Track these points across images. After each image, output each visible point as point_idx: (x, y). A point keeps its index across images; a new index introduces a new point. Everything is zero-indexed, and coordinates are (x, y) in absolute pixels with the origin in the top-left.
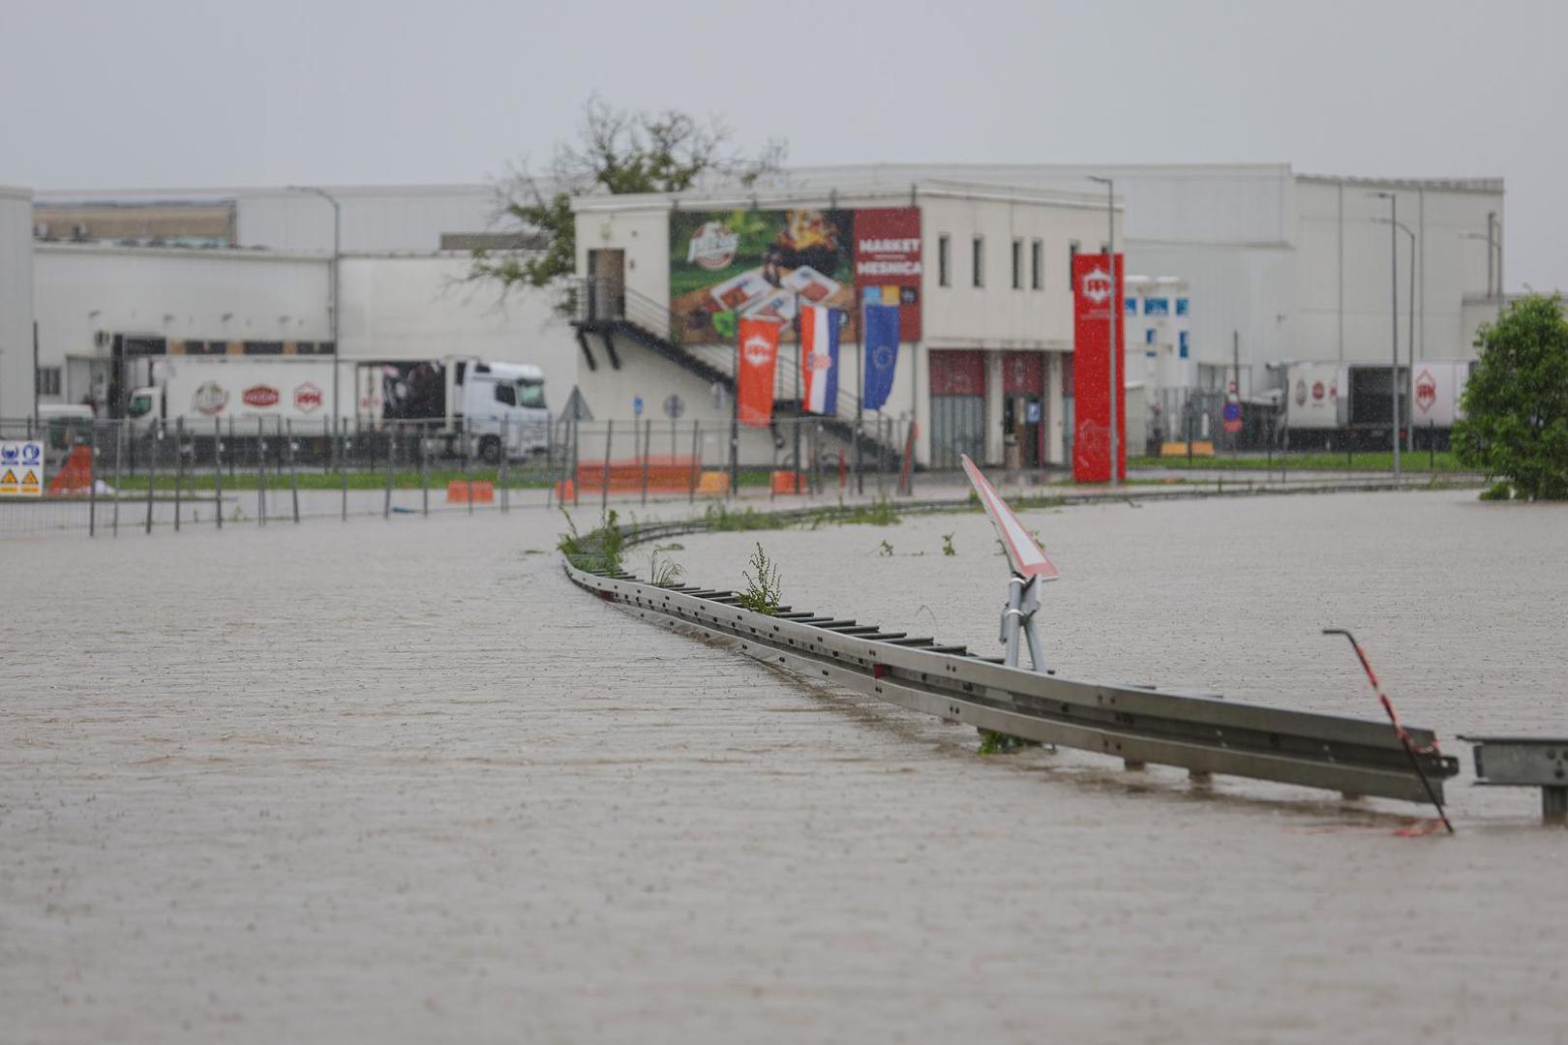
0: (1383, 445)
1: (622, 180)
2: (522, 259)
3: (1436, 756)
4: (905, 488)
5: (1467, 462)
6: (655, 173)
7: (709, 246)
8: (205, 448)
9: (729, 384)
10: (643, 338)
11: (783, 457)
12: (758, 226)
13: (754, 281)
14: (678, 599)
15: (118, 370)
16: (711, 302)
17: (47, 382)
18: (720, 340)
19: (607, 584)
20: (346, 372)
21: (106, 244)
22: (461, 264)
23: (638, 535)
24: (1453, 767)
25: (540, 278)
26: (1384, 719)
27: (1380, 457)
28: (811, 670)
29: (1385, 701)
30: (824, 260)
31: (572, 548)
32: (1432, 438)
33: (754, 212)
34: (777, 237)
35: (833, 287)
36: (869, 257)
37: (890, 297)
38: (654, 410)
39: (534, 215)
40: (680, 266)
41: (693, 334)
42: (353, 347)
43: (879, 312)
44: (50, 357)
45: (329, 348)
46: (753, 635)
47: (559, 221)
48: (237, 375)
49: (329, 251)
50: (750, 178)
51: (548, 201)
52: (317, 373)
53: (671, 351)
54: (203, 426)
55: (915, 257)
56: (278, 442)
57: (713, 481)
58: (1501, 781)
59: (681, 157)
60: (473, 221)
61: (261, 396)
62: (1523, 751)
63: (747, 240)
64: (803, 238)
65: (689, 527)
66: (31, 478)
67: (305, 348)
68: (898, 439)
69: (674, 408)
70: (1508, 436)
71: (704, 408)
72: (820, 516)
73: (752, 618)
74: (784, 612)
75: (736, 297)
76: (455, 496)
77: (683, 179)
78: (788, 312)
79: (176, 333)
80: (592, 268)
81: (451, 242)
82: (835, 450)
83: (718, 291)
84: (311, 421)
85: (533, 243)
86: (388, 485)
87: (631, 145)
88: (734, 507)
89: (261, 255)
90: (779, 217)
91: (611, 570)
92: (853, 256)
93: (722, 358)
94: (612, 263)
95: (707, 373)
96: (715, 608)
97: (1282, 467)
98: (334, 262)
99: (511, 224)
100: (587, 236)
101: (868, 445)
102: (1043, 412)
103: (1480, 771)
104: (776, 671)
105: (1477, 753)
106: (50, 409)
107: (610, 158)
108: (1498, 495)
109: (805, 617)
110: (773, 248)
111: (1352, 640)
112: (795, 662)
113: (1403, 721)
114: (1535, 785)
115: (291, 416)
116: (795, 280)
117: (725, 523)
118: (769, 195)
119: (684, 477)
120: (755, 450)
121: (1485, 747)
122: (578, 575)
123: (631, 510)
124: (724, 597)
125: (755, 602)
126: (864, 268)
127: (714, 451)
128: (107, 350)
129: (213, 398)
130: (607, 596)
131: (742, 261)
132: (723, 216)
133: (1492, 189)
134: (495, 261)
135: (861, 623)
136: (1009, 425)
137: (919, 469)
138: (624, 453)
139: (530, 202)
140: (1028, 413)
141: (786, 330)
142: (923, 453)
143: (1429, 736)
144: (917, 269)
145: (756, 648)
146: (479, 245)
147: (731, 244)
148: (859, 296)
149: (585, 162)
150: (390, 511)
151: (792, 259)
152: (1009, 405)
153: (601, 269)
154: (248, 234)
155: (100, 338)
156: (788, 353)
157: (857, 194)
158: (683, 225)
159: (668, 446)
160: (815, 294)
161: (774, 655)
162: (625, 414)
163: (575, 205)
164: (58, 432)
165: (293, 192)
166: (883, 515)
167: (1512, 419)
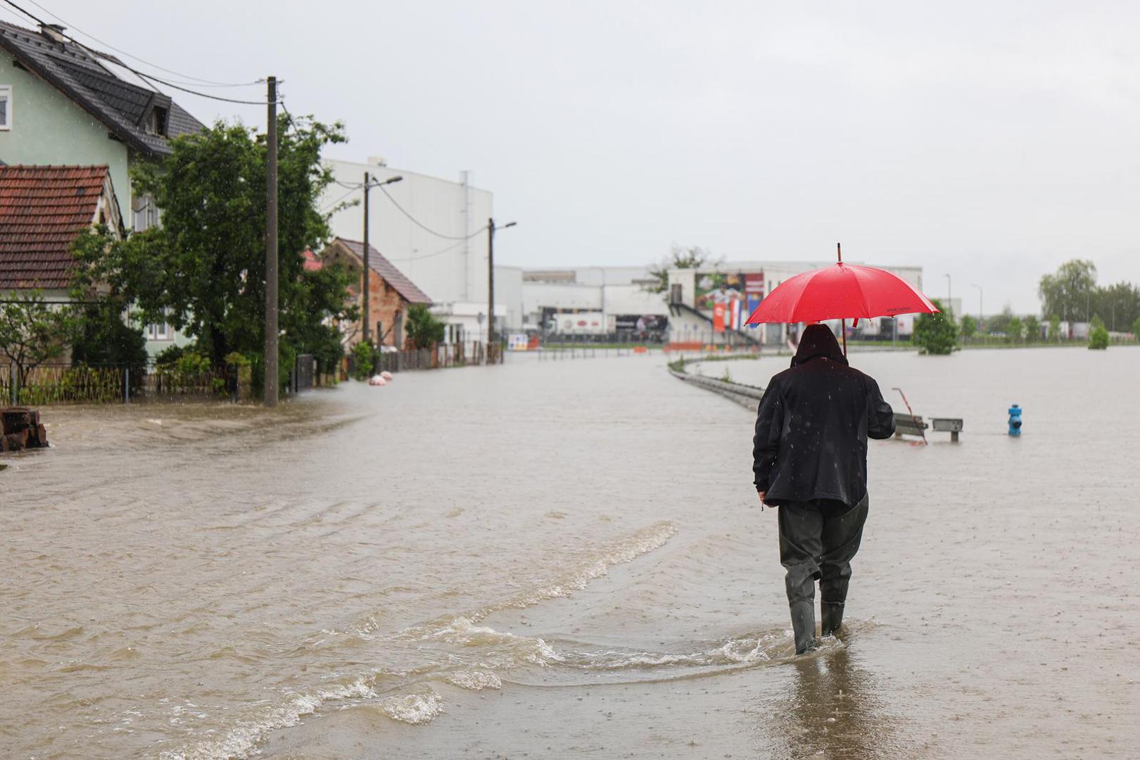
0: (890, 339)
1: (681, 265)
2: (654, 286)
3: (922, 423)
4: (760, 350)
5: (915, 344)
6: (690, 263)
7: (705, 283)
8: (569, 337)
9: (711, 322)
10: (687, 308)
11: (726, 341)
12: (718, 277)
13: (717, 293)
14: (703, 379)
15: (544, 316)
16: (706, 299)
17: (525, 319)
18: (708, 309)
19: (682, 375)
20: (606, 317)
21: (541, 282)
22: (637, 288)
23: (689, 362)
24: (927, 426)
25: (659, 291)
26: (908, 413)
27: (889, 343)
28: (744, 399)
29: (909, 408)
30: (736, 287)
31: (671, 365)
32: (905, 338)
33: (718, 274)
34: (723, 280)
35: (739, 294)
36: (749, 286)
37: (755, 298)
38: (690, 328)
39: (657, 274)
40: (697, 289)
41: (700, 307)
42: (607, 310)
43: (752, 302)
44: (526, 312)
45: (600, 311)
46: (725, 389)
47: (664, 276)
48: (575, 318)
49: (601, 283)
50: (716, 265)
51: (661, 270)
52: (596, 317)
53: (695, 312)
54: (568, 332)
55: (762, 286)
56: (589, 336)
57: (708, 347)
58: (940, 430)
59: (698, 259)
60: (641, 277)
61: (582, 323)
62: (946, 423)
63: (716, 281)
64: (731, 281)
65: (702, 360)
66: (523, 345)
67: (594, 311)
68: (757, 337)
69: (695, 327)
70: (927, 338)
71: (703, 327)
72: (736, 358)
73: (725, 385)
74: (734, 383)
75: (713, 297)
76: (636, 351)
77: (698, 265)
78: (727, 301)
79: (560, 306)
80: (673, 289)
81: (634, 282)
82: (740, 339)
83: (708, 295)
84: (596, 330)
85: (657, 282)
86: (619, 347)
87: (684, 255)
88: (715, 354)
89: (583, 285)
90: (725, 275)
91: (682, 371)
92: (745, 286)
93: (709, 314)
94: (678, 288)
95: (705, 318)
96: (714, 382)
97: (864, 345)
98: (602, 287)
99: (651, 277)
100: (672, 280)
101: (750, 339)
102: (797, 330)
103: (934, 427)
104: (732, 399)
105: (934, 423)
106: (527, 326)
107: (678, 259)
108: (923, 353)
109: (740, 385)
110: (723, 284)
111: (901, 392)
112: (738, 397)
113: (915, 413)
114: (948, 431)
115: (589, 328)
116: (729, 292)
117: (711, 359)
118: (722, 269)
119: (699, 346)
120: (718, 339)
121: (936, 421)
122: (674, 372)
123: (687, 355)
124: (716, 379)
125: (726, 380)
126: (749, 290)
127: (707, 340)
128: (541, 311)
129: (569, 324)
130: (682, 379)
131: (715, 287)
132: (709, 275)
133: (919, 269)
134: (646, 287)
135: (756, 386)
136: (788, 333)
137: (763, 345)
138: (682, 340)
139: (656, 271)
140: (792, 330)
141: (727, 307)
142: (764, 340)
143: (920, 418)
144: (762, 290)
145: (726, 393)
146: (641, 282)
147: (711, 283)
148: (747, 297)
149: (671, 260)
150: (619, 355)
151: (728, 287)
152: (788, 327)
153: (676, 290)
154: (579, 279)
155: (539, 308)
156: (727, 313)
157: (746, 269)
158: (698, 277)
159: (695, 338)
160: (734, 297)
161: (731, 395)
162: (682, 329)
163: (669, 272)
164: (528, 332)
165: (592, 268)
166: (754, 358)
167: (927, 332)
